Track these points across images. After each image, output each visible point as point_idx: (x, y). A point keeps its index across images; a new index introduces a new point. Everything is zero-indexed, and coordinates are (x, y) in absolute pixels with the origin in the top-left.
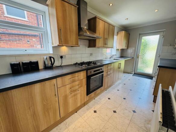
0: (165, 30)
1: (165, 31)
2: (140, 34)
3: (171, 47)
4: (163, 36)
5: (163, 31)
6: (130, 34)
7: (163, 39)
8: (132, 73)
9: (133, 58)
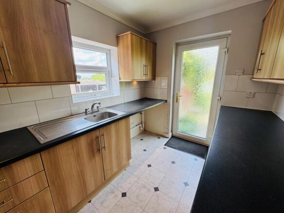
0: (230, 32)
1: (230, 35)
2: (177, 45)
3: (246, 78)
4: (226, 50)
5: (226, 36)
6: (155, 44)
7: (227, 56)
8: (167, 135)
9: (166, 101)
